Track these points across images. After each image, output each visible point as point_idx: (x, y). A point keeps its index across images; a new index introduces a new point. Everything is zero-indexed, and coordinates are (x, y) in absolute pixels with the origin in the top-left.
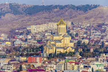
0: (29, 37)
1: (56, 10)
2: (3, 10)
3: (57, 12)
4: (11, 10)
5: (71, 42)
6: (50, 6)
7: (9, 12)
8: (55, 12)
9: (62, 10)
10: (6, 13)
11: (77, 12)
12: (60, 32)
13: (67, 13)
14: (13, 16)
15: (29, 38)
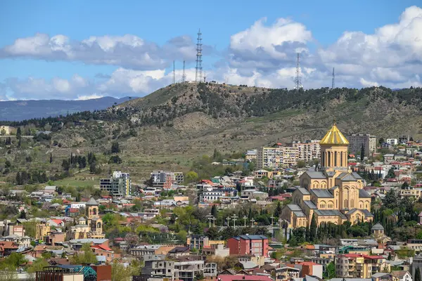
0: (249, 181)
1: (335, 102)
2: (178, 103)
3: (340, 107)
4: (204, 102)
5: (362, 195)
6: (318, 91)
7: (197, 109)
8: (332, 109)
9: (353, 103)
10: (188, 111)
11: (398, 109)
12: (329, 165)
13: (367, 113)
14: (208, 121)
15: (247, 184)
